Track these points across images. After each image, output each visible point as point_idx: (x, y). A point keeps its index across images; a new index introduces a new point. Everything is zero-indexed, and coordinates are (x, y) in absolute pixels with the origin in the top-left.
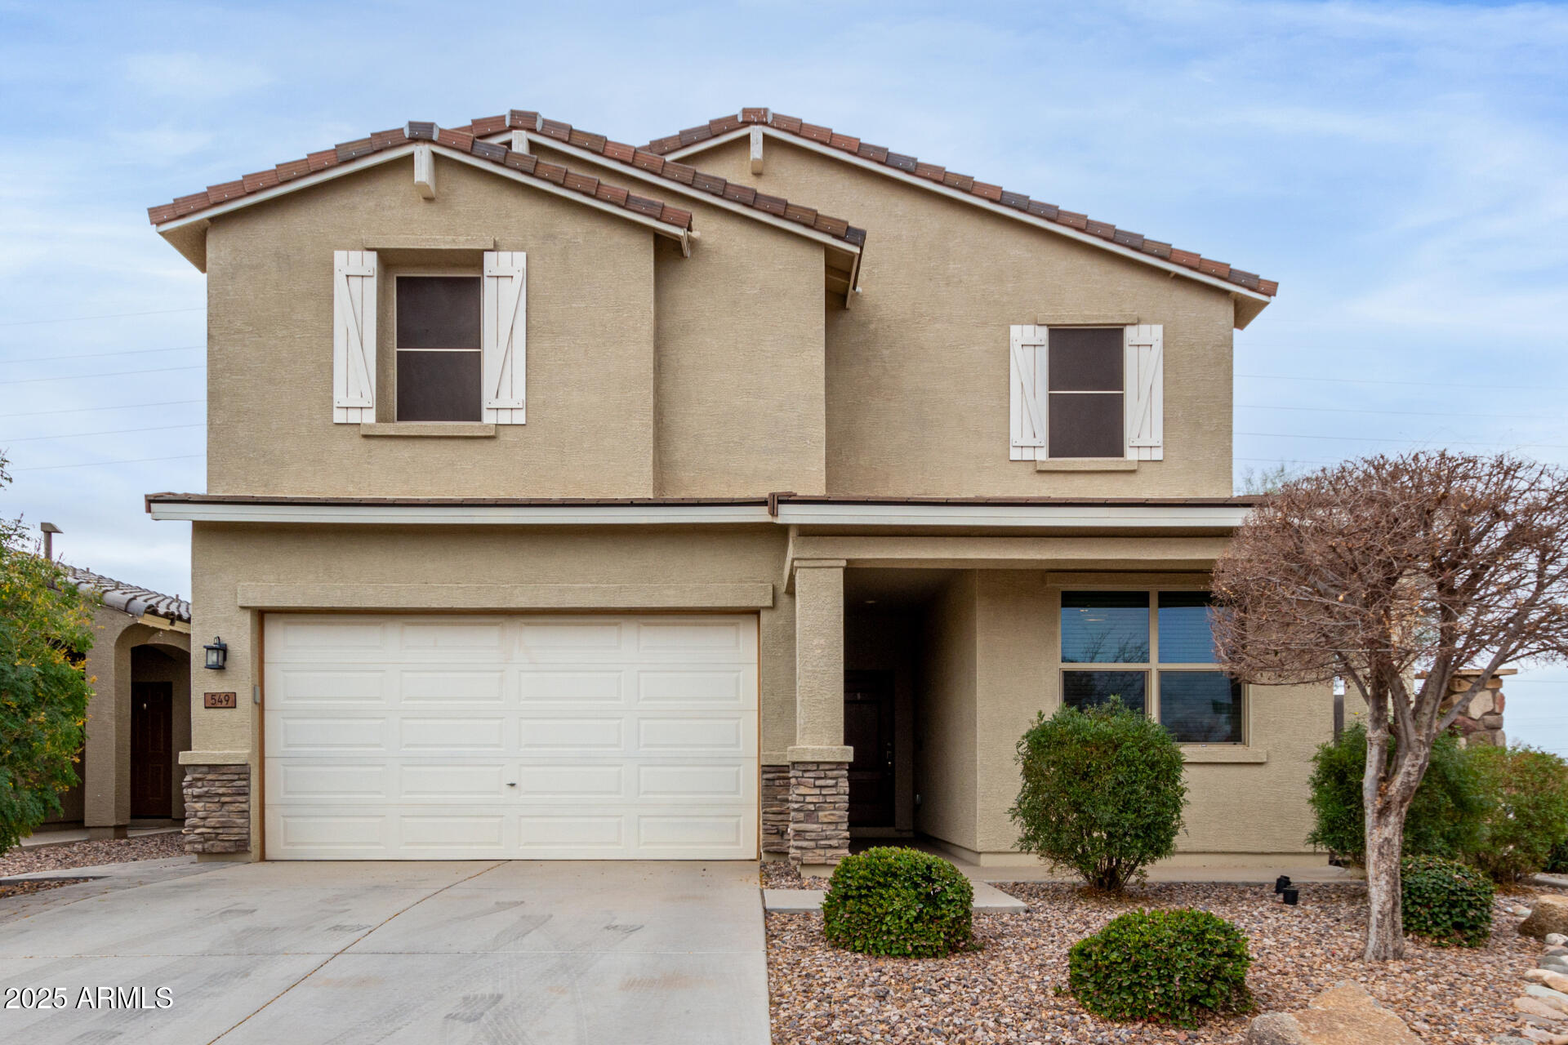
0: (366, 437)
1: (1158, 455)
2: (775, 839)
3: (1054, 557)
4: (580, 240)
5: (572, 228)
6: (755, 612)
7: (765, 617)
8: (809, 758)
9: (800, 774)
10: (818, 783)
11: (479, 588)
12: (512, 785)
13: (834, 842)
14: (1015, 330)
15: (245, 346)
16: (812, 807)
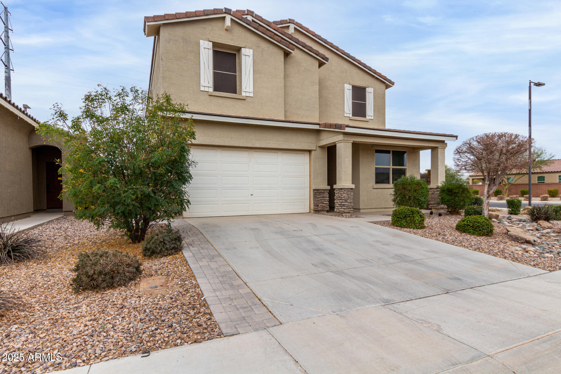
0: (210, 95)
1: (372, 118)
2: (316, 207)
3: (373, 141)
4: (266, 49)
5: (264, 45)
6: (310, 151)
7: (313, 153)
8: (346, 187)
9: (344, 191)
10: (348, 193)
11: (247, 141)
12: (252, 195)
13: (351, 207)
14: (346, 85)
15: (173, 64)
16: (346, 199)
